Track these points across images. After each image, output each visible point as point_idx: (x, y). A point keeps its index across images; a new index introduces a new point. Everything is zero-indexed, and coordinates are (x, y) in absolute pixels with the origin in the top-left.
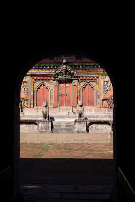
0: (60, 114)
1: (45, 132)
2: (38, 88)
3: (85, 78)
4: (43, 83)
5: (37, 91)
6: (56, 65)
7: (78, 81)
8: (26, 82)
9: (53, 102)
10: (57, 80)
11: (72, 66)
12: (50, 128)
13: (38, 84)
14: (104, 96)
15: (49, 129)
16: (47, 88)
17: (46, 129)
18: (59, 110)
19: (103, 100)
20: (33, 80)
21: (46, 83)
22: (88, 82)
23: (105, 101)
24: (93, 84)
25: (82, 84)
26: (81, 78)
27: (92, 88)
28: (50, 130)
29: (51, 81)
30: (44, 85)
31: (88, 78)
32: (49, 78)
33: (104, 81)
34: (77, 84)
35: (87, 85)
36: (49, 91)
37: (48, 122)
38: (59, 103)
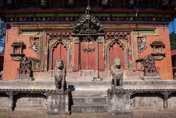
0: (82, 79)
1: (57, 114)
2: (54, 47)
3: (113, 34)
4: (60, 40)
5: (53, 50)
6: (77, 15)
7: (105, 38)
8: (38, 38)
9: (72, 63)
10: (78, 36)
11: (97, 17)
12: (67, 107)
13: (54, 42)
14: (139, 56)
15: (64, 108)
16: (65, 47)
17: (59, 107)
18: (81, 74)
19: (137, 61)
20: (48, 36)
21: (64, 41)
22: (117, 40)
23: (139, 63)
24: (122, 41)
25: (109, 41)
26: (108, 33)
27: (121, 47)
28: (67, 110)
29: (71, 37)
30: (62, 43)
31: (117, 33)
32: (68, 34)
33: (138, 37)
34: (103, 41)
35: (114, 43)
36: (68, 50)
37: (64, 94)
38: (80, 66)
